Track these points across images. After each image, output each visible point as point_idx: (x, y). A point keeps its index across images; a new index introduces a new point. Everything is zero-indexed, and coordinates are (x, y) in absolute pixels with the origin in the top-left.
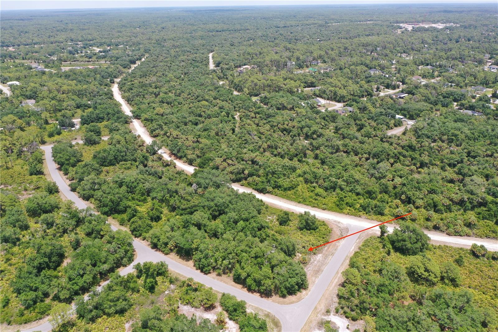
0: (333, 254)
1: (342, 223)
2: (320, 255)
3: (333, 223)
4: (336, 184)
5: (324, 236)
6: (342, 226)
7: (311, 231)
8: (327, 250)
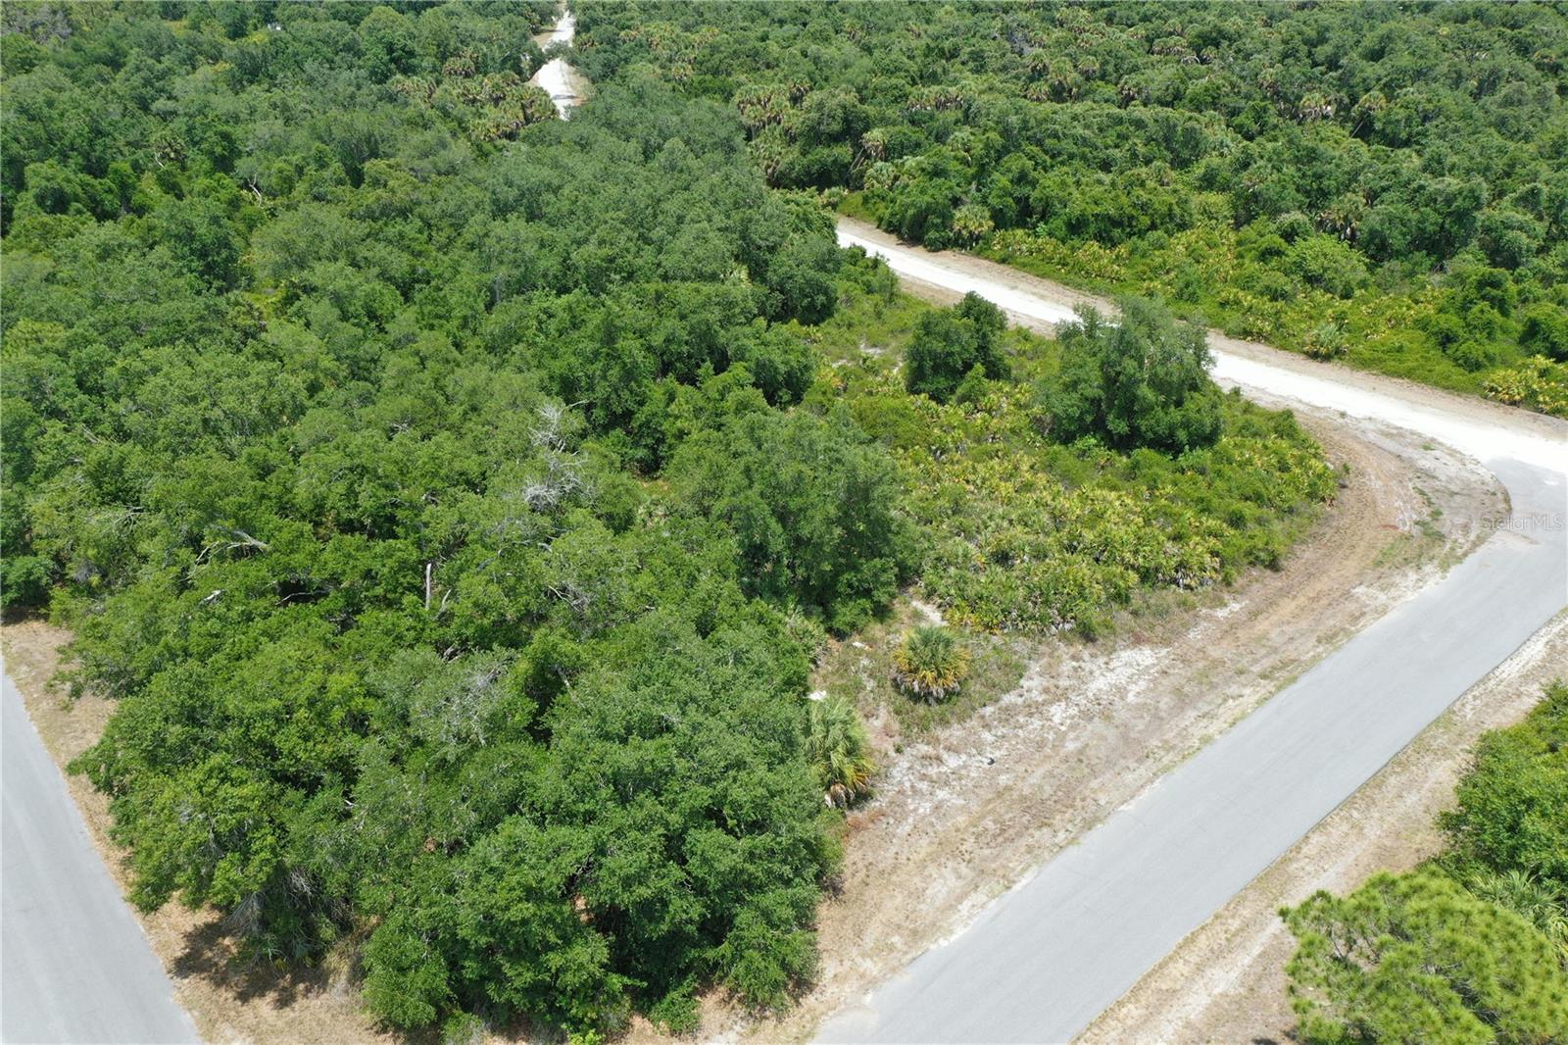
0: (1283, 672)
1: (1452, 452)
2: (1145, 656)
3: (1370, 446)
4: (1462, 217)
5: (1249, 509)
6: (1447, 470)
7: (1143, 453)
8: (1231, 628)
